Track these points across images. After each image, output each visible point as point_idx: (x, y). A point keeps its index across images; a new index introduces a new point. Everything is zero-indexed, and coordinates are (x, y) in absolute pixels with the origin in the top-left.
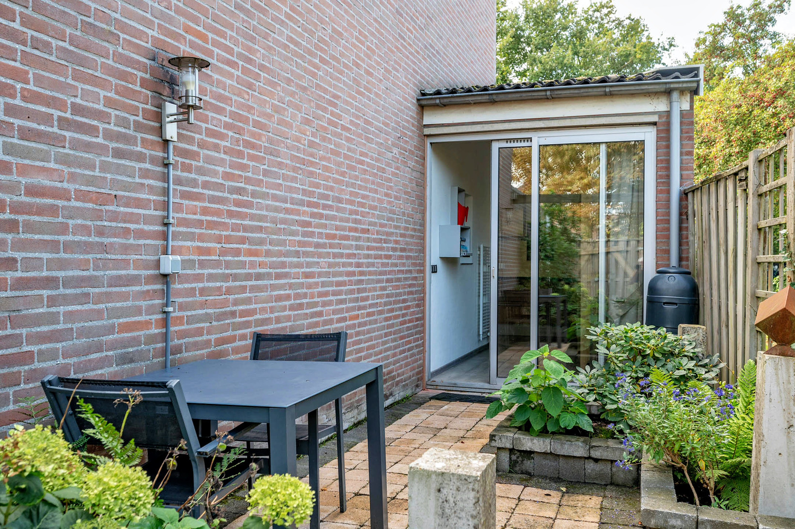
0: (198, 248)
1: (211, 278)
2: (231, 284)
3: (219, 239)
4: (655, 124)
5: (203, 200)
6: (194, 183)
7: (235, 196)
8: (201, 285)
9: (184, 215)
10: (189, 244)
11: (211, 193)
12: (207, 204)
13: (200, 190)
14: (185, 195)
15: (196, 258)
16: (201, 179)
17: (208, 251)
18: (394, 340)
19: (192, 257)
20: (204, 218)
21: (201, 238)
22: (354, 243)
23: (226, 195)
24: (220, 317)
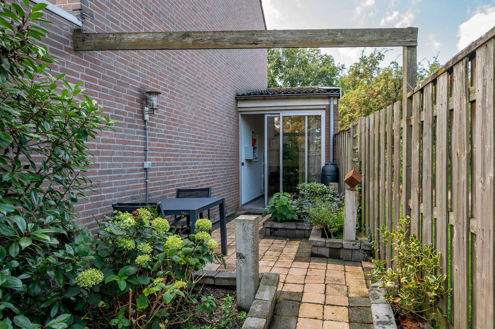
0: (156, 158)
1: (161, 169)
2: (167, 171)
3: (163, 155)
4: (325, 109)
5: (157, 141)
6: (154, 135)
7: (168, 139)
8: (157, 172)
9: (151, 147)
10: (153, 157)
11: (160, 138)
12: (159, 143)
13: (156, 138)
14: (152, 140)
15: (156, 162)
16: (157, 133)
17: (159, 160)
18: (227, 192)
19: (154, 162)
20: (158, 148)
21: (157, 155)
22: (211, 155)
23: (165, 139)
24: (164, 183)
